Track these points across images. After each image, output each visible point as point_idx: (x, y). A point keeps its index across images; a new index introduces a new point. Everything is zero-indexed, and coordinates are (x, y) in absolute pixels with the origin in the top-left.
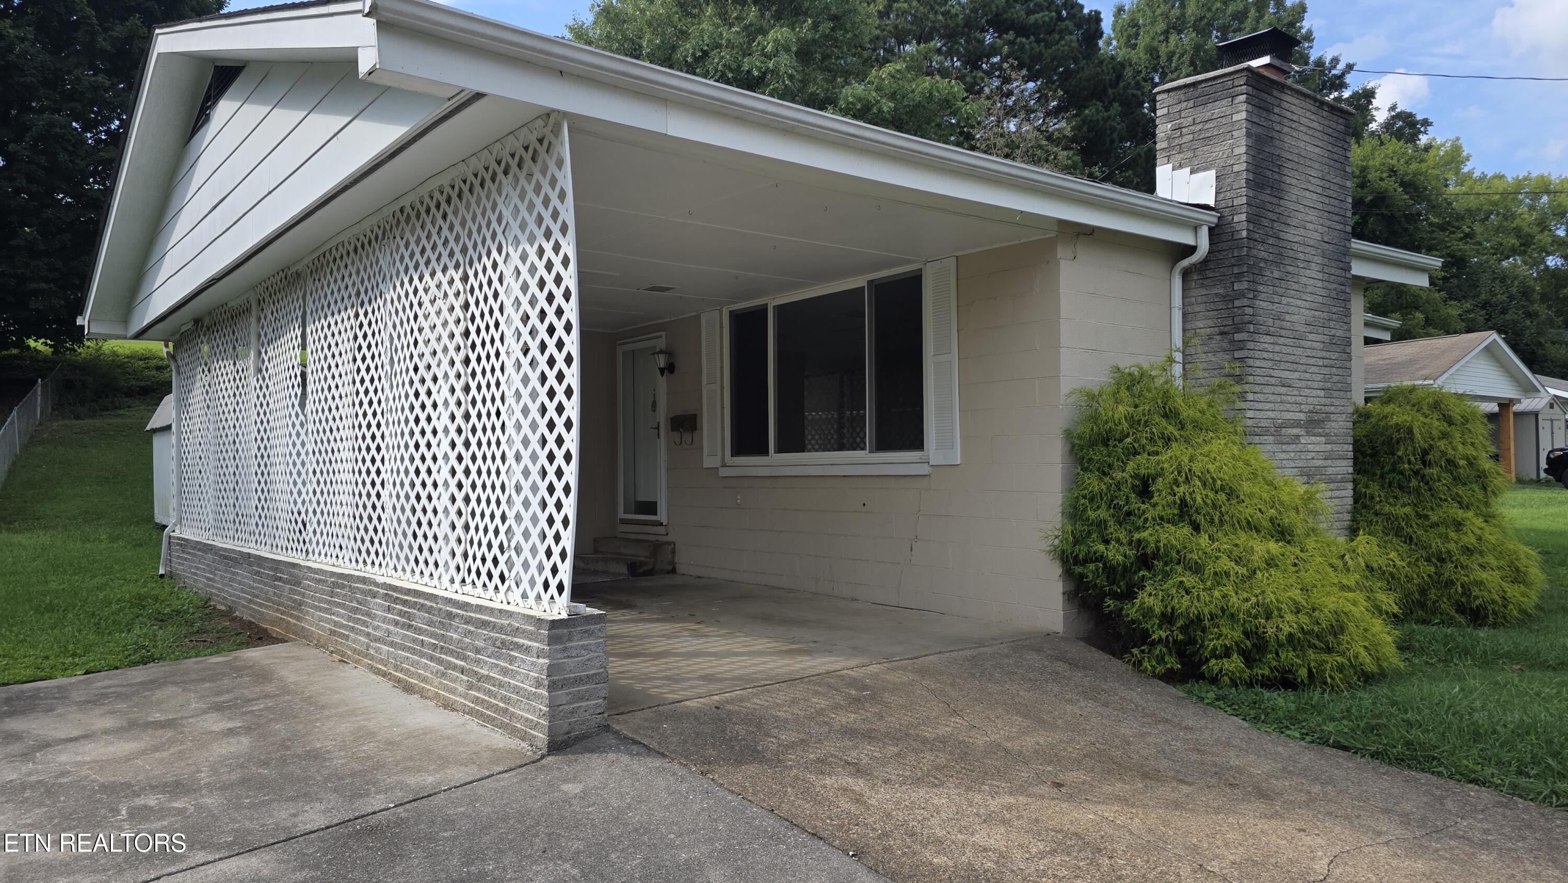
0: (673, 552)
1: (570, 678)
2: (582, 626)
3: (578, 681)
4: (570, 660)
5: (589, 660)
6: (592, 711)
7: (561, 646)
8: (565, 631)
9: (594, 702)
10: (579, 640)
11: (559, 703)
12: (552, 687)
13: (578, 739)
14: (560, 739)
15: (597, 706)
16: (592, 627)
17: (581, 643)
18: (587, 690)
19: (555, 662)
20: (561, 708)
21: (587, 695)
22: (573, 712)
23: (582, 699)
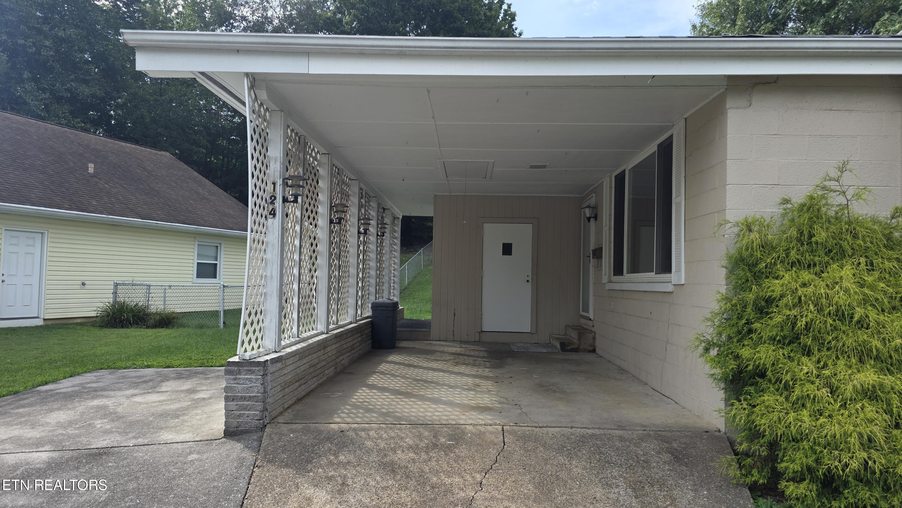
0: (594, 338)
1: (238, 396)
2: (247, 367)
3: (243, 398)
4: (239, 386)
5: (251, 387)
6: (251, 417)
7: (233, 377)
8: (236, 368)
9: (253, 412)
10: (244, 375)
11: (231, 409)
12: (227, 399)
13: (243, 432)
14: (232, 430)
15: (255, 415)
16: (254, 368)
17: (247, 377)
18: (248, 405)
19: (229, 385)
20: (232, 412)
21: (249, 407)
22: (240, 416)
23: (245, 409)
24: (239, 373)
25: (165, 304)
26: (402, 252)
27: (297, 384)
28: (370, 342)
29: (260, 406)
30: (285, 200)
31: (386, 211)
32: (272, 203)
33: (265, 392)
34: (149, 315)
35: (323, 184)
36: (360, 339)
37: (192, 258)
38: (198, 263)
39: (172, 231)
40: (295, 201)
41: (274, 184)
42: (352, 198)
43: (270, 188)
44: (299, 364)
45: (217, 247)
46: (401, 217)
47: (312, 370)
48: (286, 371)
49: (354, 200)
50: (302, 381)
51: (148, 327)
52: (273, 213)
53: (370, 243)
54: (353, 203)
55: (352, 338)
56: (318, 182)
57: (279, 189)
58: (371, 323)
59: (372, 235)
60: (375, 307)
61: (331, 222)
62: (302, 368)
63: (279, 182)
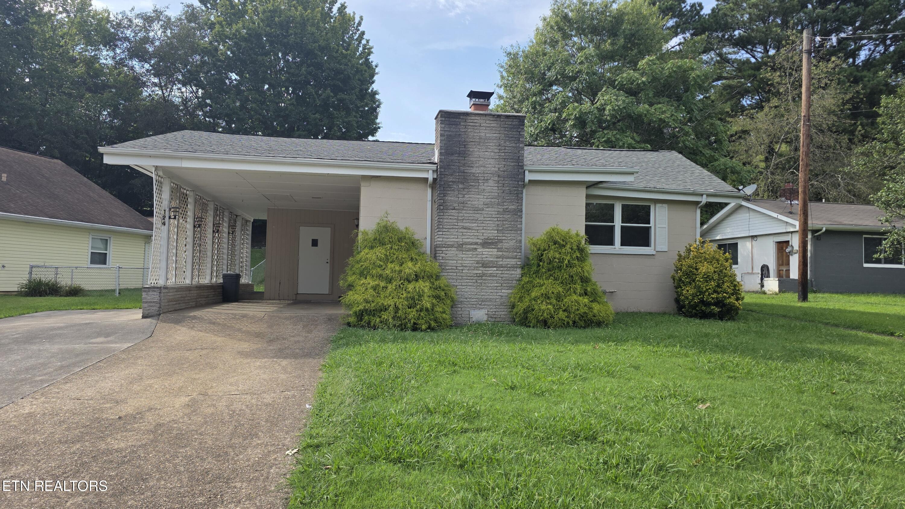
1: (148, 301)
2: (152, 289)
3: (151, 302)
4: (149, 297)
5: (154, 298)
6: (154, 310)
7: (146, 293)
8: (147, 290)
10: (151, 292)
13: (151, 316)
14: (145, 315)
16: (156, 290)
18: (153, 305)
20: (146, 308)
22: (149, 309)
23: (152, 307)
24: (149, 291)
25: (72, 281)
26: (253, 246)
27: (175, 303)
28: (221, 297)
29: (158, 305)
30: (170, 218)
31: (238, 217)
32: (164, 219)
33: (160, 300)
34: (60, 288)
35: (190, 207)
36: (213, 293)
37: (87, 248)
38: (92, 252)
39: (63, 226)
40: (175, 218)
41: (165, 210)
42: (209, 212)
43: (163, 212)
44: (175, 293)
45: (107, 240)
46: (252, 220)
47: (182, 299)
48: (169, 294)
49: (211, 213)
50: (178, 302)
51: (61, 296)
52: (164, 224)
53: (223, 238)
54: (210, 214)
55: (207, 291)
56: (187, 205)
57: (167, 213)
58: (223, 286)
59: (225, 233)
60: (225, 276)
61: (195, 227)
62: (177, 296)
63: (167, 210)
